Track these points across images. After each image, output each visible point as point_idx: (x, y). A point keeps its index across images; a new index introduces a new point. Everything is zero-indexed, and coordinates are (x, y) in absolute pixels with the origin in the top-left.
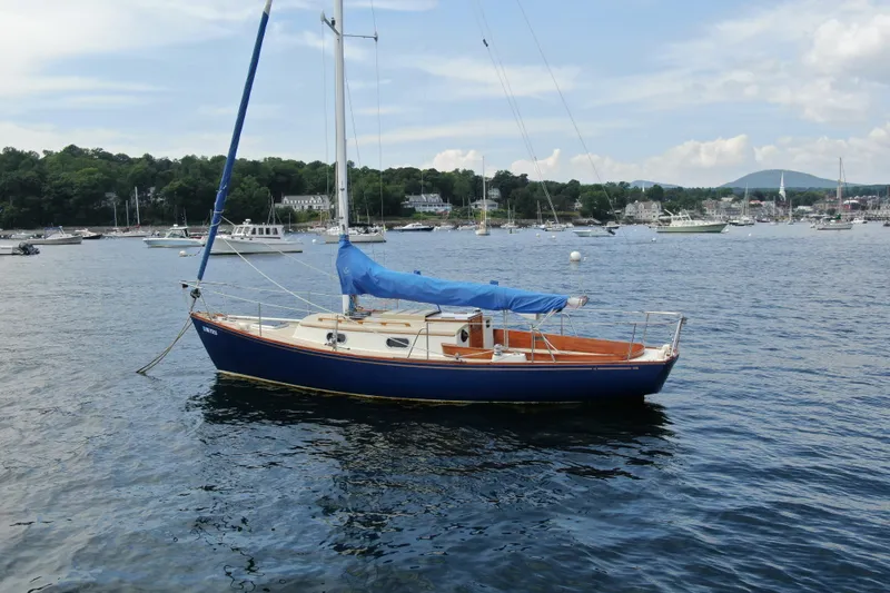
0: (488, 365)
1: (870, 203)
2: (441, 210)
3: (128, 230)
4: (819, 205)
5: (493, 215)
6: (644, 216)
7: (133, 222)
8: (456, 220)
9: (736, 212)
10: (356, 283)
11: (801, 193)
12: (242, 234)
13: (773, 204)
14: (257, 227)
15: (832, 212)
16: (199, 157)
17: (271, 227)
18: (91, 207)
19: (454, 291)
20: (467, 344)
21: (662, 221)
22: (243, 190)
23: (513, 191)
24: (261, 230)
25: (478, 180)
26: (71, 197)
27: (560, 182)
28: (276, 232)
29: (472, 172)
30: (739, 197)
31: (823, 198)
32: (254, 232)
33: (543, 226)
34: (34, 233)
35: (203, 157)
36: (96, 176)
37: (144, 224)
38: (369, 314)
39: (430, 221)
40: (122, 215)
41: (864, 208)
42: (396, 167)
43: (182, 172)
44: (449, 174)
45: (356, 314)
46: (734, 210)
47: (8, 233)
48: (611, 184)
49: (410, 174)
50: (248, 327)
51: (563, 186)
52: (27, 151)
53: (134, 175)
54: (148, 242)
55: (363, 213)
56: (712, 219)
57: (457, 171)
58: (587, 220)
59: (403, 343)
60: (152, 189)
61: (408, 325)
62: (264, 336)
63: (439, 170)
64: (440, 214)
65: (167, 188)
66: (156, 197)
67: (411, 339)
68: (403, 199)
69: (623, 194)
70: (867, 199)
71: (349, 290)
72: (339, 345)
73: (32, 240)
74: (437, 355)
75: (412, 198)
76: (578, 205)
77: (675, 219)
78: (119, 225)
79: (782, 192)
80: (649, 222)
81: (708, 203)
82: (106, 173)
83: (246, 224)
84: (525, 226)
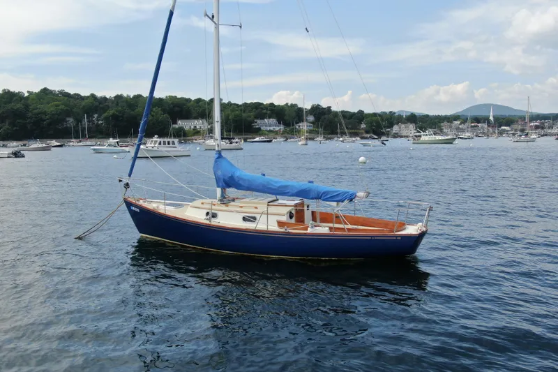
0: (305, 234)
1: (546, 124)
2: (277, 129)
3: (80, 141)
4: (515, 126)
5: (310, 132)
6: (404, 133)
7: (84, 136)
8: (286, 135)
9: (463, 131)
10: (225, 181)
11: (504, 119)
12: (153, 145)
13: (485, 126)
14: (162, 140)
15: (522, 130)
16: (125, 95)
17: (171, 140)
18: (57, 126)
19: (286, 187)
20: (293, 221)
21: (416, 136)
22: (153, 116)
23: (323, 117)
24: (165, 142)
25: (300, 110)
26: (45, 120)
27: (352, 111)
28: (174, 143)
29: (296, 105)
30: (464, 121)
31: (517, 121)
32: (160, 144)
33: (341, 139)
34: (21, 143)
35: (128, 96)
36: (60, 107)
37: (90, 137)
38: (233, 200)
39: (270, 137)
40: (77, 132)
41: (543, 128)
42: (249, 102)
43: (114, 105)
44: (282, 106)
45: (225, 200)
46: (462, 129)
47: (5, 143)
48: (384, 112)
49: (257, 106)
50: (158, 207)
51: (354, 114)
52: (17, 91)
53: (84, 107)
54: (94, 149)
55: (228, 131)
56: (447, 135)
57: (287, 104)
58: (369, 135)
59: (252, 219)
60: (96, 116)
61: (256, 208)
62: (168, 213)
63: (276, 104)
64: (277, 131)
65: (105, 115)
66: (98, 120)
67: (258, 216)
68: (254, 122)
69: (391, 118)
70: (545, 122)
71: (221, 184)
72: (213, 219)
73: (20, 148)
74: (274, 227)
75: (259, 121)
76: (363, 126)
77: (424, 135)
78: (75, 138)
79: (491, 118)
80: (407, 137)
81: (444, 125)
82: (66, 105)
83: (155, 138)
84: (330, 139)
